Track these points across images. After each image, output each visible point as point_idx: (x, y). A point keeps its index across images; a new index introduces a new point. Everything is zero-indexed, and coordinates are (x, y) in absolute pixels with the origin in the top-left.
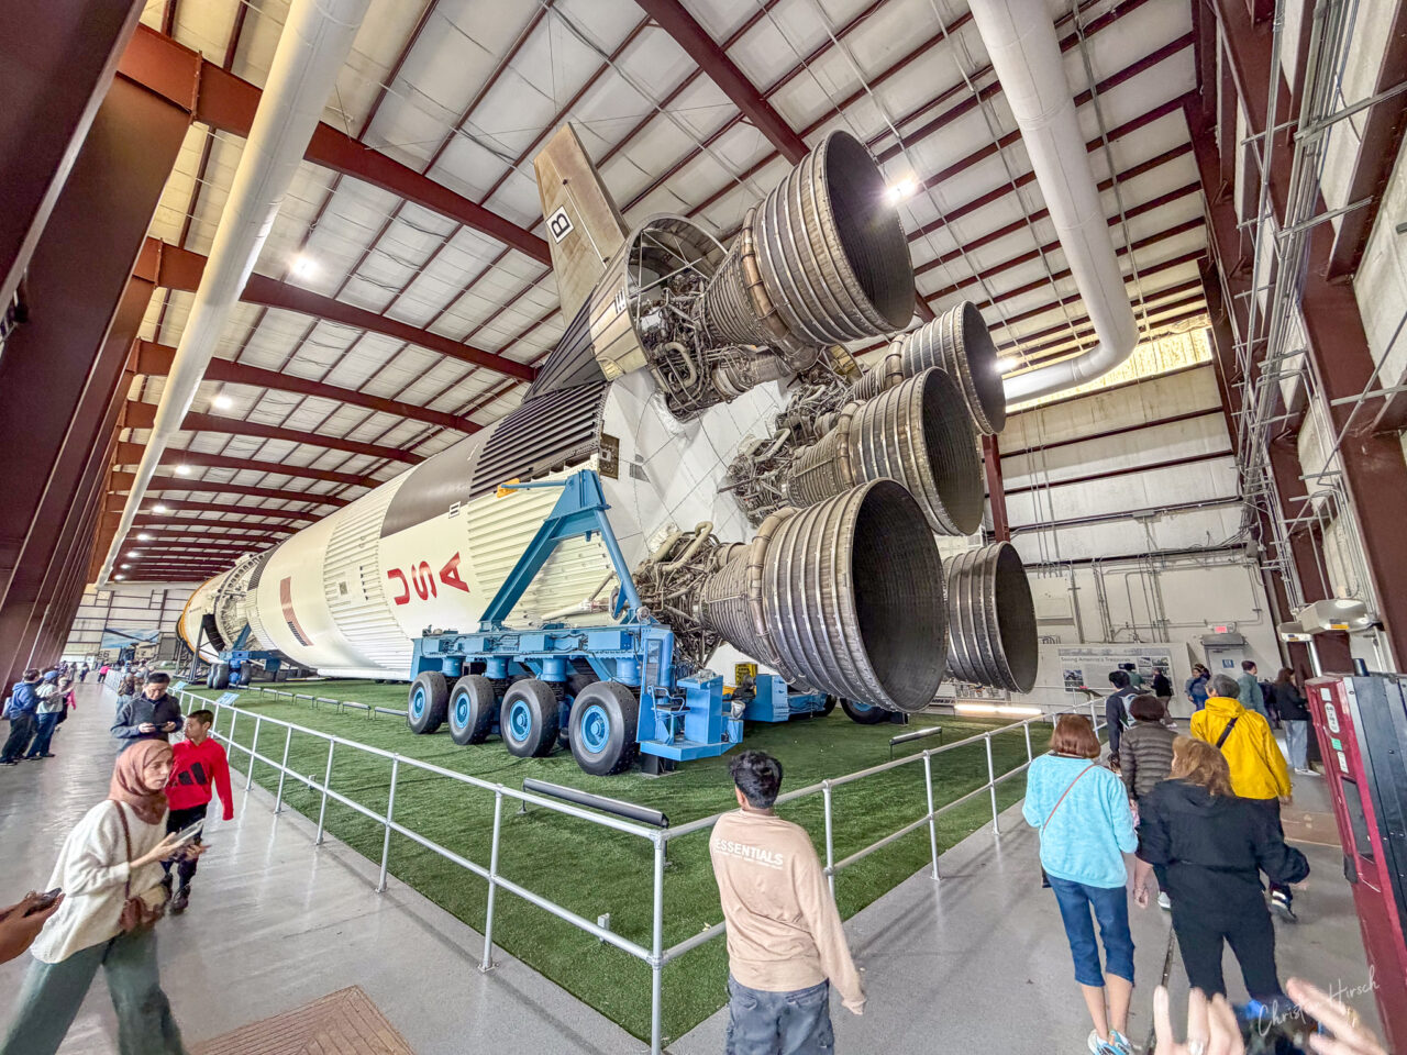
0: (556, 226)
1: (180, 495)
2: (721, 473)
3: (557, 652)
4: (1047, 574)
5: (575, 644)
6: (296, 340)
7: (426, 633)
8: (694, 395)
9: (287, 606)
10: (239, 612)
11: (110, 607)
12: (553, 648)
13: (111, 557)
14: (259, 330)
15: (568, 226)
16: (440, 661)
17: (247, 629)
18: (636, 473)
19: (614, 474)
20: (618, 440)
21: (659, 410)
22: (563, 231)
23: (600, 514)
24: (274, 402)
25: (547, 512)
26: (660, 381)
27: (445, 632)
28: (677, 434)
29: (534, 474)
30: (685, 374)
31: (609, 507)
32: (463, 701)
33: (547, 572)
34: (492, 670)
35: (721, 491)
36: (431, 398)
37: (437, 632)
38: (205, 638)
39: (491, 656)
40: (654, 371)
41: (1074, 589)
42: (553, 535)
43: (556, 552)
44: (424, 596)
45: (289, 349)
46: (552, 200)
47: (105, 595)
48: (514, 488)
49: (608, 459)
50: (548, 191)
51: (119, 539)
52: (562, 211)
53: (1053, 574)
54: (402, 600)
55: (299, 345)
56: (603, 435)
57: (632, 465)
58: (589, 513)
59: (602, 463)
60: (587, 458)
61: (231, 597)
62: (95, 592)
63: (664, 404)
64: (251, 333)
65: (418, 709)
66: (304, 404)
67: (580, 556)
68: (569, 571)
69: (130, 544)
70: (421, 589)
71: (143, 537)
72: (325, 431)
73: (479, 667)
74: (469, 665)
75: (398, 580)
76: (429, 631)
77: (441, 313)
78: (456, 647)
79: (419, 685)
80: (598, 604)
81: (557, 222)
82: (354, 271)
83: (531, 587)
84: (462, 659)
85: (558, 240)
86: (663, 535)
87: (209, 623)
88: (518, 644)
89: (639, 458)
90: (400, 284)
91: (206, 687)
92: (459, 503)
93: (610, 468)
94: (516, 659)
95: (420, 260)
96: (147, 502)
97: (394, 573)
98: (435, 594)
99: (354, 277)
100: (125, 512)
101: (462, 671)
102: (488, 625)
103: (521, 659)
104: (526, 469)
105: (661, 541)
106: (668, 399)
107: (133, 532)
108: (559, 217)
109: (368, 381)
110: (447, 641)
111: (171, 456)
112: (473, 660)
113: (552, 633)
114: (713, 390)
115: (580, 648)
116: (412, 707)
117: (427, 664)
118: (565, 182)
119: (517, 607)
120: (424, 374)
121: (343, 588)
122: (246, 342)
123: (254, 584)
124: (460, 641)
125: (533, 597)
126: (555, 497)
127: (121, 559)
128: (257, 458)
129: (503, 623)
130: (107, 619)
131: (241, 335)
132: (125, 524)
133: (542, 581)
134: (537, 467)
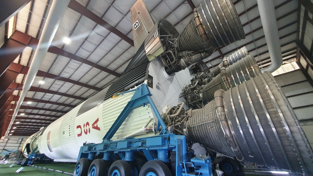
0: (135, 26)
1: (29, 111)
2: (180, 91)
3: (133, 148)
5: (140, 144)
6: (64, 66)
7: (84, 144)
8: (174, 66)
9: (48, 141)
10: (37, 143)
11: (7, 143)
12: (130, 147)
13: (9, 128)
14: (55, 63)
15: (139, 25)
16: (88, 154)
17: (37, 147)
18: (158, 87)
19: (152, 87)
20: (153, 77)
21: (163, 72)
22: (137, 27)
23: (148, 97)
24: (56, 84)
25: (129, 100)
26: (164, 63)
27: (91, 144)
28: (168, 79)
29: (125, 90)
30: (172, 60)
31: (152, 95)
32: (94, 170)
33: (127, 121)
34: (105, 158)
35: (180, 97)
36: (96, 83)
37: (88, 144)
38: (26, 150)
39: (106, 151)
40: (162, 60)
42: (131, 107)
43: (132, 113)
44: (86, 133)
45: (62, 69)
46: (135, 19)
47: (6, 140)
48: (118, 95)
49: (150, 82)
50: (134, 17)
51: (12, 123)
52: (137, 21)
54: (79, 135)
55: (65, 68)
56: (149, 75)
57: (157, 85)
58: (145, 97)
59: (148, 83)
60: (143, 82)
61: (36, 139)
62: (4, 139)
63: (164, 70)
64: (53, 64)
65: (77, 173)
66: (64, 85)
67: (139, 114)
68: (135, 120)
69: (13, 125)
70: (86, 131)
71: (18, 123)
72: (68, 93)
73: (101, 155)
74: (97, 155)
75: (80, 128)
76: (86, 143)
77: (102, 59)
78: (94, 149)
79: (79, 163)
80: (148, 128)
81: (136, 25)
82: (80, 47)
83: (120, 127)
84: (96, 153)
85: (135, 29)
86: (166, 108)
87: (28, 146)
88: (116, 146)
89: (158, 83)
90: (92, 51)
91: (20, 165)
92: (100, 103)
93: (150, 84)
94: (115, 152)
95: (97, 44)
96: (19, 113)
97: (79, 127)
98: (90, 133)
99: (81, 48)
100: (13, 116)
101: (94, 157)
102: (106, 141)
103: (117, 152)
104: (123, 89)
105: (166, 109)
106: (166, 68)
107: (15, 122)
108: (136, 23)
109: (81, 78)
110: (91, 147)
111: (26, 99)
112: (99, 153)
113: (130, 141)
114: (179, 65)
115: (142, 146)
116: (75, 172)
117: (83, 155)
118: (139, 13)
119: (115, 135)
120: (95, 76)
121: (64, 133)
122: (51, 67)
123: (41, 134)
124: (95, 146)
125: (121, 131)
126: (132, 95)
127: (11, 130)
128: (51, 100)
129: (111, 139)
130: (5, 146)
131: (50, 65)
132: (13, 119)
133: (125, 124)
134: (126, 88)
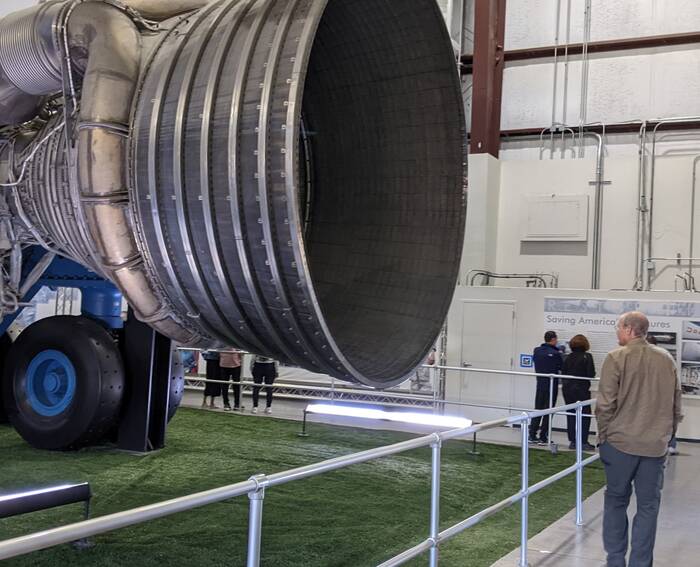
4: (558, 152)
41: (600, 183)
53: (568, 152)
